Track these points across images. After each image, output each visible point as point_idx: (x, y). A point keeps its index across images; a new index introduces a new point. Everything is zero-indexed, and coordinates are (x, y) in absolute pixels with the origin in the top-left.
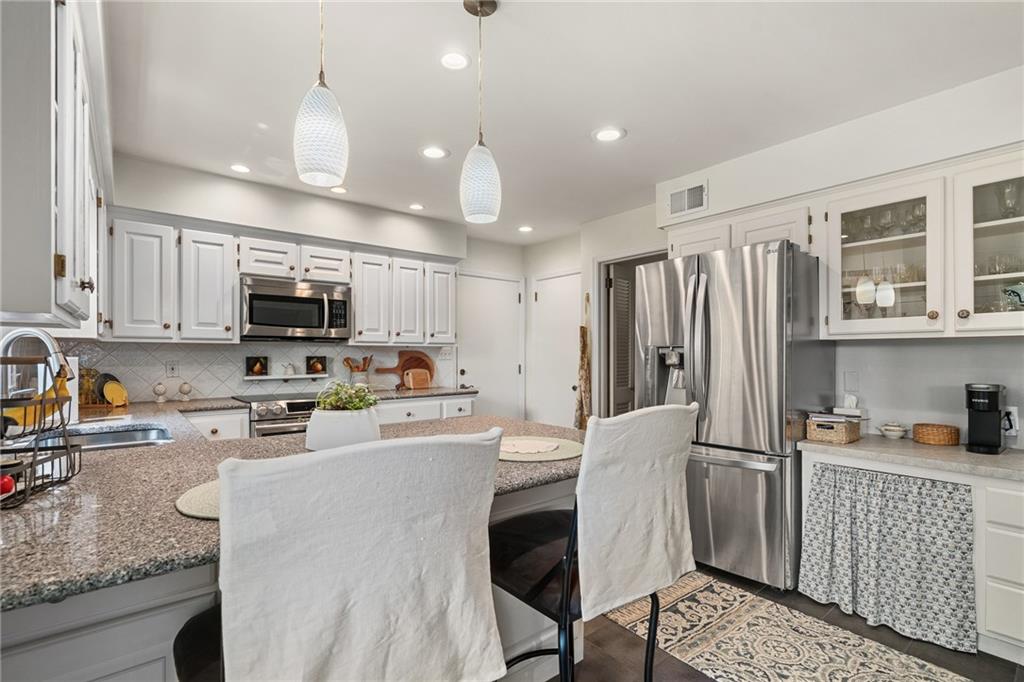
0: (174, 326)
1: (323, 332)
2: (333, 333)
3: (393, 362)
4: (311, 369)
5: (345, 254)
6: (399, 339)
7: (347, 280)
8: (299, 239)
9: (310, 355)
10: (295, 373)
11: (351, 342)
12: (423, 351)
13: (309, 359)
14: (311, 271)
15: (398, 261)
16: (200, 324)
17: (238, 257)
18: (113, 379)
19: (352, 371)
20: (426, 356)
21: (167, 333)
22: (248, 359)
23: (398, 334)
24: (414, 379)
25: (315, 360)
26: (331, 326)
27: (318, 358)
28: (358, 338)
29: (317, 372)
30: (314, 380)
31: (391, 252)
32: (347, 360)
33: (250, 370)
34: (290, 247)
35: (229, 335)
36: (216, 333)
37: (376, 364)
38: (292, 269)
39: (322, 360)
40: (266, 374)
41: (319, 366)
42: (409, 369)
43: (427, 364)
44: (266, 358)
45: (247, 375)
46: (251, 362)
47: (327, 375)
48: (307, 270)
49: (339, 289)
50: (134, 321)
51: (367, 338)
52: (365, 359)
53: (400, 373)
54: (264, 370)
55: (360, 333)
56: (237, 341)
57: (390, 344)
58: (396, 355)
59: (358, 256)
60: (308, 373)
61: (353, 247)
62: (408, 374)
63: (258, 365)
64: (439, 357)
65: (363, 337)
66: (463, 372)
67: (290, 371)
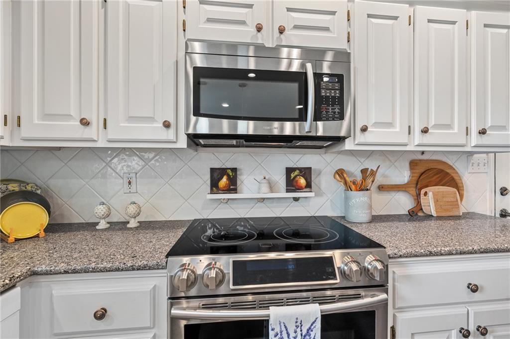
0: (96, 123)
1: (307, 127)
2: (321, 128)
3: (403, 176)
4: (291, 185)
5: (340, 3)
6: (427, 139)
10: (272, 191)
11: (348, 145)
12: (445, 159)
13: (289, 171)
14: (286, 32)
15: (424, 10)
16: (132, 119)
17: (182, 17)
19: (348, 188)
20: (451, 167)
21: (89, 132)
22: (213, 170)
23: (425, 131)
24: (436, 201)
25: (297, 172)
26: (317, 117)
27: (300, 169)
28: (360, 138)
29: (298, 189)
30: (296, 200)
32: (340, 173)
33: (214, 186)
35: (170, 134)
36: (153, 132)
37: (379, 179)
38: (259, 29)
39: (306, 172)
40: (235, 191)
41: (302, 181)
42: (427, 186)
43: (453, 179)
44: (234, 170)
45: (212, 192)
46: (216, 175)
47: (312, 194)
48: (281, 31)
49: (329, 57)
50: (46, 116)
51: (376, 137)
52: (364, 171)
53: (413, 191)
54: (232, 187)
55: (364, 129)
56: (183, 143)
57: (410, 148)
58: (407, 165)
59: (360, 5)
60: (288, 191)
62: (426, 194)
63: (224, 180)
64: (470, 169)
65: (368, 137)
66: (504, 192)
67: (265, 188)
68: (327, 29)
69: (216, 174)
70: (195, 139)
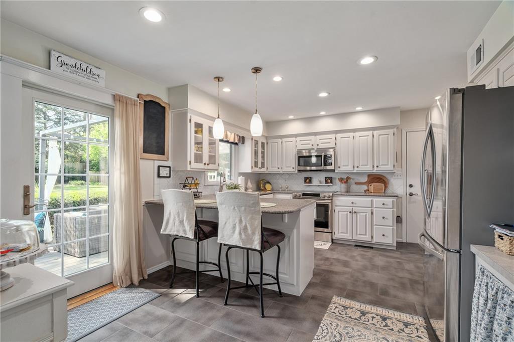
0: (280, 168)
1: (322, 168)
2: (327, 168)
3: (365, 179)
4: (326, 182)
5: (333, 136)
6: (358, 169)
7: (334, 146)
8: (315, 134)
9: (327, 176)
10: (321, 183)
11: (337, 171)
13: (326, 178)
15: (358, 134)
16: (286, 167)
17: (296, 144)
18: (268, 183)
19: (341, 183)
22: (305, 178)
23: (358, 167)
24: (374, 188)
25: (328, 178)
26: (325, 165)
28: (339, 169)
29: (328, 183)
30: (328, 186)
31: (354, 131)
32: (340, 179)
33: (305, 182)
34: (312, 137)
35: (294, 170)
36: (290, 170)
37: (354, 180)
38: (313, 145)
39: (331, 179)
40: (311, 183)
41: (329, 181)
42: (372, 183)
43: (385, 181)
44: (311, 178)
47: (332, 184)
48: (318, 145)
49: (330, 150)
50: (272, 167)
51: (343, 169)
53: (368, 184)
54: (310, 182)
55: (339, 167)
56: (297, 172)
57: (354, 172)
58: (366, 176)
59: (339, 136)
61: (336, 132)
62: (371, 185)
63: (308, 180)
64: (394, 177)
65: (341, 169)
66: (411, 186)
67: (318, 182)
68: (329, 143)
69: (306, 179)
70: (299, 171)
